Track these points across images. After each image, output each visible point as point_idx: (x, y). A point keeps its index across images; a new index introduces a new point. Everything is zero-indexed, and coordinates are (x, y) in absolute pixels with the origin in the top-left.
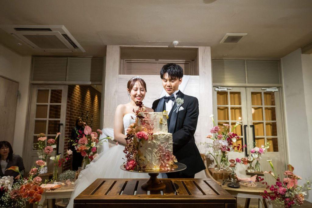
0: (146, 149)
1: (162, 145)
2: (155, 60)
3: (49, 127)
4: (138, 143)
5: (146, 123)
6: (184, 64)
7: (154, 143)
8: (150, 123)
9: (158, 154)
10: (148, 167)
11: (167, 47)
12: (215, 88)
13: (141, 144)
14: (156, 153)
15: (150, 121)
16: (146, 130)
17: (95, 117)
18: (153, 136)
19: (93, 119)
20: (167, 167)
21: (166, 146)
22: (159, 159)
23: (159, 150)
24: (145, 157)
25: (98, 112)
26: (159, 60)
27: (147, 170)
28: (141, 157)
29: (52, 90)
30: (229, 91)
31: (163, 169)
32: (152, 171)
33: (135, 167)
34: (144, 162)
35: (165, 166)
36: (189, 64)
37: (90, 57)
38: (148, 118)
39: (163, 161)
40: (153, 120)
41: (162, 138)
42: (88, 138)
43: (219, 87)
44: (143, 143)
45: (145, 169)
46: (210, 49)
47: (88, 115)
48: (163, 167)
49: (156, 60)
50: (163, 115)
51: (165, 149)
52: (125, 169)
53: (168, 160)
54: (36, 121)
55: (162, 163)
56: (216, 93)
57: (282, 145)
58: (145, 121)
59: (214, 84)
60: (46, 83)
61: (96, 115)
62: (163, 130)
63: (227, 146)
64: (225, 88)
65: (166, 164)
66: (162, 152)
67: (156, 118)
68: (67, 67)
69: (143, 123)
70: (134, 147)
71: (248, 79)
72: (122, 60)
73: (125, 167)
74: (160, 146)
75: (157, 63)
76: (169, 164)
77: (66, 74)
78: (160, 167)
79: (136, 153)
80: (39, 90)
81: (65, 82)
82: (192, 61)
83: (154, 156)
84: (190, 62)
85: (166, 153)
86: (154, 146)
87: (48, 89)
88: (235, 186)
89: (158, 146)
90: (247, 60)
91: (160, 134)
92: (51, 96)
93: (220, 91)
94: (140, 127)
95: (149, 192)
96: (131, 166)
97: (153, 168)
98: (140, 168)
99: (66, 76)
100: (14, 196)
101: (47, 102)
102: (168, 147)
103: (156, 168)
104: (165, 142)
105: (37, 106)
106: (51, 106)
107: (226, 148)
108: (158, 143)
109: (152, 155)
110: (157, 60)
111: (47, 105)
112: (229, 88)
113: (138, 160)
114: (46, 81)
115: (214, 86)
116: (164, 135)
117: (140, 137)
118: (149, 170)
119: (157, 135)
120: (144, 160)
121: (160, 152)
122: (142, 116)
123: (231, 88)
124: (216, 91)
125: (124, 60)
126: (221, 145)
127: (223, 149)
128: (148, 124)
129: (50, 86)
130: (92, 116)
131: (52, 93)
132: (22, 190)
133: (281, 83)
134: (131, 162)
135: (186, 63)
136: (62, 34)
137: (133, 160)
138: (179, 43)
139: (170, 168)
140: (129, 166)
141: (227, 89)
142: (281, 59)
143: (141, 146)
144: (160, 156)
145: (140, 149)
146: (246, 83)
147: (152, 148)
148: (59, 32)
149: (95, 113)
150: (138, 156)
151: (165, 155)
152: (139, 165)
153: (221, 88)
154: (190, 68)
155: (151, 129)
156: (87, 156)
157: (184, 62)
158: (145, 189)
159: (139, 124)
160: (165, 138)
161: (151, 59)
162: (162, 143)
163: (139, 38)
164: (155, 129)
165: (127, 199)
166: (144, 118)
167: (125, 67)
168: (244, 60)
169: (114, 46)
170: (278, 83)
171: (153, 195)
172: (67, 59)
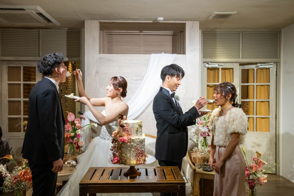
0: (127, 149)
1: (137, 146)
2: (138, 32)
3: (24, 108)
4: (121, 145)
5: (126, 130)
6: (172, 36)
7: (132, 145)
8: (129, 130)
9: (135, 152)
10: (128, 161)
11: (151, 23)
12: (205, 64)
13: (123, 145)
14: (133, 152)
15: (129, 129)
16: (127, 135)
17: (69, 88)
18: (131, 140)
19: (68, 91)
20: (141, 161)
21: (141, 147)
22: (136, 156)
23: (135, 150)
24: (126, 154)
25: (72, 82)
26: (144, 32)
27: (127, 163)
28: (123, 155)
29: (24, 67)
30: (220, 67)
31: (138, 162)
32: (131, 164)
33: (119, 162)
34: (125, 158)
35: (140, 160)
36: (178, 35)
37: (66, 29)
38: (127, 126)
39: (138, 157)
40: (131, 128)
41: (138, 141)
42: (72, 125)
43: (210, 63)
44: (124, 144)
45: (126, 162)
46: (199, 23)
47: (63, 88)
48: (138, 161)
49: (140, 31)
50: (139, 125)
51: (140, 148)
52: (112, 163)
53: (142, 156)
54: (9, 102)
55: (138, 159)
56: (206, 69)
57: (273, 125)
58: (125, 129)
59: (204, 59)
60: (17, 59)
61: (70, 86)
62: (138, 135)
63: (207, 131)
64: (216, 64)
65: (140, 159)
66: (138, 151)
67: (134, 126)
68: (39, 40)
69: (124, 130)
70: (118, 148)
71: (242, 54)
72: (102, 32)
73: (112, 161)
74: (136, 147)
75: (141, 35)
76: (142, 159)
77: (39, 49)
78: (136, 161)
79: (119, 152)
80: (9, 67)
81: (38, 58)
82: (181, 32)
83: (132, 153)
84: (179, 33)
85: (141, 151)
86: (132, 147)
87: (19, 66)
88: (208, 170)
89: (135, 147)
90: (242, 32)
91: (136, 138)
92: (24, 74)
93: (210, 67)
94: (122, 133)
95: (129, 177)
96: (116, 161)
97: (132, 161)
98: (122, 162)
99: (39, 50)
100: (15, 181)
101: (20, 81)
102: (142, 147)
103: (133, 162)
104: (140, 144)
105: (9, 84)
106: (24, 85)
107: (206, 134)
108: (135, 145)
109: (130, 153)
111: (20, 84)
112: (220, 64)
113: (121, 157)
114: (17, 57)
115: (204, 62)
116: (139, 139)
117: (122, 141)
118: (128, 163)
119: (134, 139)
120: (125, 157)
121: (136, 151)
122: (123, 125)
123: (222, 64)
124: (206, 67)
125: (104, 31)
126: (201, 131)
127: (203, 135)
128: (128, 131)
129: (22, 62)
130: (67, 88)
131: (24, 70)
132: (22, 175)
133: (280, 58)
134: (116, 158)
135: (174, 34)
136: (37, 13)
137: (118, 157)
138: (164, 19)
139: (143, 161)
140: (115, 161)
141: (219, 65)
142: (282, 30)
143: (123, 147)
144: (136, 154)
145: (123, 149)
146: (240, 58)
147: (131, 148)
148: (33, 12)
149: (69, 84)
150: (121, 154)
151: (140, 153)
152: (121, 160)
153: (212, 64)
154: (178, 40)
155: (130, 135)
156: (72, 141)
157: (172, 34)
158: (126, 175)
159: (121, 131)
160: (140, 141)
161: (134, 31)
162: (137, 145)
163: (120, 16)
164: (132, 134)
165: (114, 182)
166: (125, 127)
167: (105, 40)
168: (240, 31)
169: (93, 21)
170: (276, 58)
171: (131, 180)
172: (39, 31)
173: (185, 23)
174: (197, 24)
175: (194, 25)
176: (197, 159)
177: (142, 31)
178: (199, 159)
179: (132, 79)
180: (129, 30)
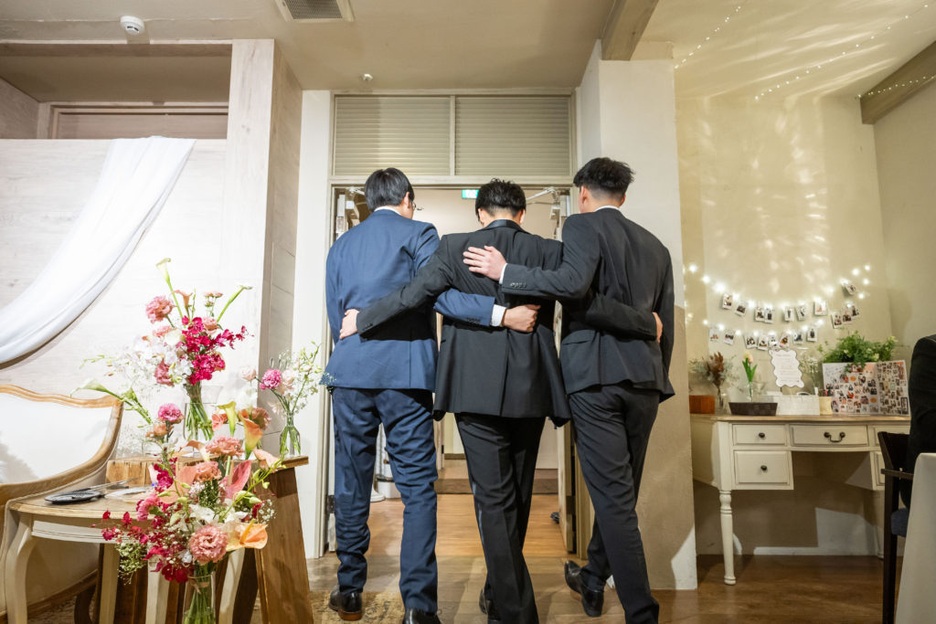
2: (150, 104)
26: (167, 104)
46: (272, 47)
49: (154, 102)
59: (335, 177)
71: (456, 161)
72: (43, 106)
75: (164, 114)
90: (457, 96)
110: (159, 101)
115: (334, 186)
142: (578, 90)
146: (448, 174)
161: (144, 101)
168: (448, 96)
173: (231, 46)
174: (267, 47)
175: (257, 52)
176: (126, 468)
177: (163, 102)
178: (130, 470)
179: (47, 217)
180: (122, 100)
